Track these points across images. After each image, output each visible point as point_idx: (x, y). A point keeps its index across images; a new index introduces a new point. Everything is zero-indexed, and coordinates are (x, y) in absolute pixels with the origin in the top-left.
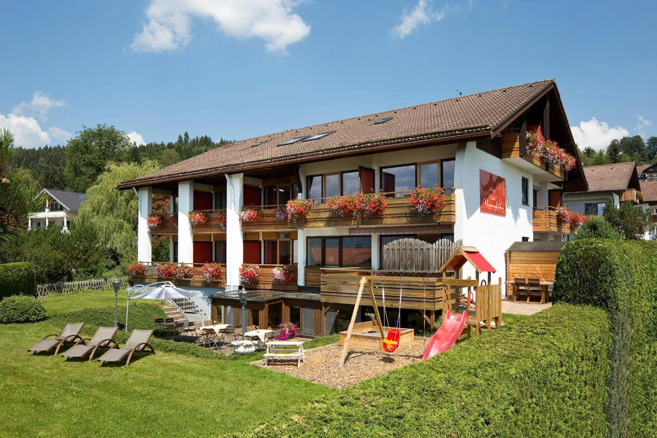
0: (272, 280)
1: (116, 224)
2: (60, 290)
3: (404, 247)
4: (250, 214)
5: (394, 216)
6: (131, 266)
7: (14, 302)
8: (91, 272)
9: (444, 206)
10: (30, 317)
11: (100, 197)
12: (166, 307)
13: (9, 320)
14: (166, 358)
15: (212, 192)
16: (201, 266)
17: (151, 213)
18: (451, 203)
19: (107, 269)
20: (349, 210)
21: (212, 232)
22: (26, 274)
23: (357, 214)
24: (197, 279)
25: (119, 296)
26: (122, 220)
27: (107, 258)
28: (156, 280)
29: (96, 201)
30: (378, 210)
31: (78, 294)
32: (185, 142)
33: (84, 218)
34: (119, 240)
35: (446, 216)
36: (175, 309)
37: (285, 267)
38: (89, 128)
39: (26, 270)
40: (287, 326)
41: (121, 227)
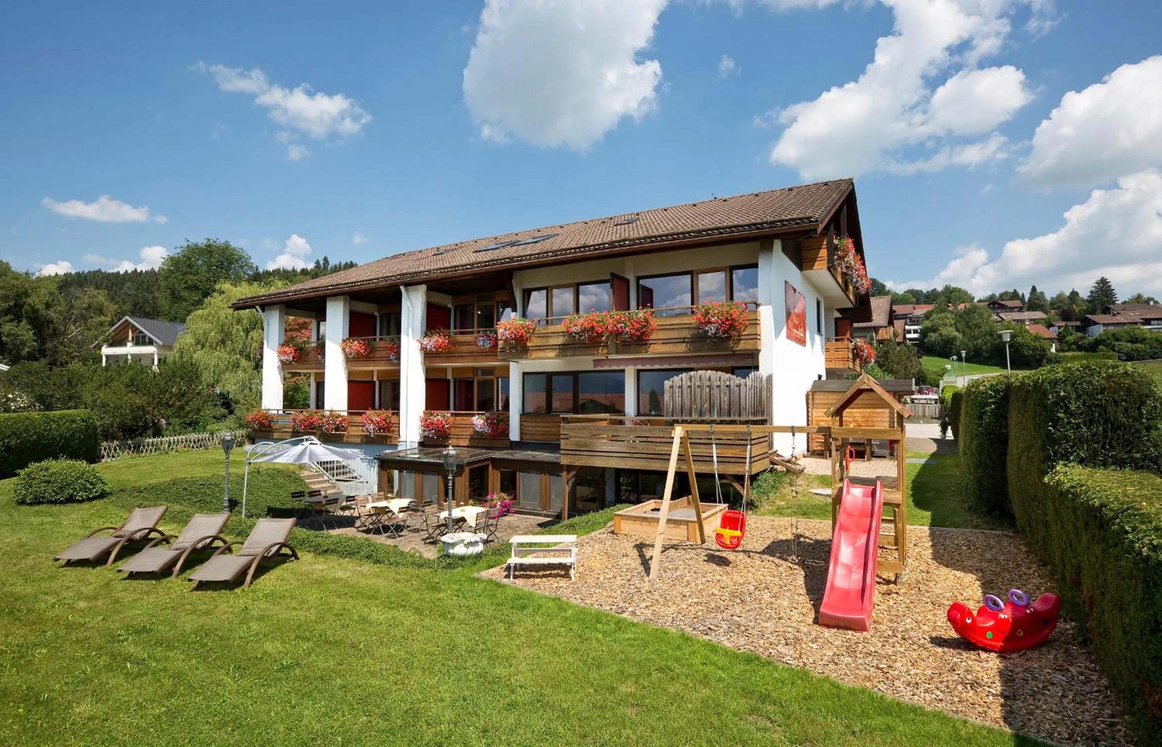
0: (470, 432)
1: (229, 362)
2: (137, 448)
3: (698, 383)
4: (438, 341)
5: (666, 342)
6: (250, 416)
7: (47, 469)
8: (190, 425)
9: (746, 327)
10: (75, 493)
11: (208, 326)
12: (306, 473)
13: (36, 499)
14: (321, 567)
15: (376, 314)
16: (360, 414)
17: (282, 342)
18: (755, 323)
19: (215, 420)
20: (597, 333)
21: (375, 368)
22: (83, 427)
23: (607, 338)
24: (354, 432)
25: (232, 458)
26: (238, 356)
27: (215, 405)
28: (290, 434)
29: (201, 331)
30: (643, 332)
31: (167, 456)
32: (324, 268)
33: (182, 353)
34: (233, 381)
35: (749, 342)
36: (322, 475)
37: (488, 414)
38: (195, 242)
39: (84, 421)
40: (498, 498)
41: (237, 366)
